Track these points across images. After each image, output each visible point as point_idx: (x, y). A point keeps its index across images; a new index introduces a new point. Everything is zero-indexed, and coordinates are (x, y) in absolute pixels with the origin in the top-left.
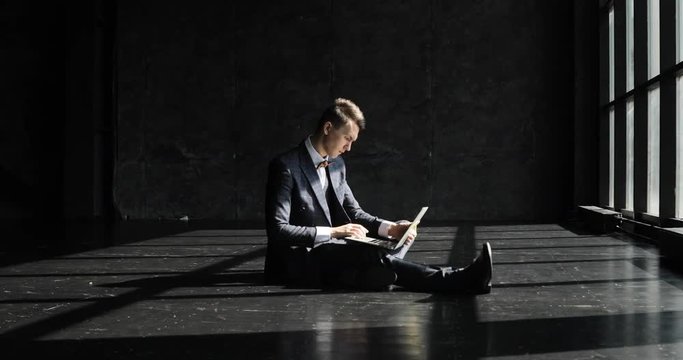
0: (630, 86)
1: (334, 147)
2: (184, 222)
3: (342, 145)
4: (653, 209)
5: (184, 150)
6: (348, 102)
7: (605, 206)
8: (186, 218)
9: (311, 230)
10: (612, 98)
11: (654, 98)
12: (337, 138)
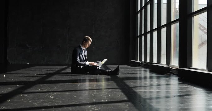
0: (143, 32)
1: (86, 46)
2: (27, 64)
3: (88, 46)
4: (148, 61)
5: (28, 45)
6: (88, 37)
7: (137, 60)
8: (28, 63)
9: (85, 63)
10: (139, 35)
11: (149, 36)
12: (86, 45)
